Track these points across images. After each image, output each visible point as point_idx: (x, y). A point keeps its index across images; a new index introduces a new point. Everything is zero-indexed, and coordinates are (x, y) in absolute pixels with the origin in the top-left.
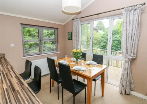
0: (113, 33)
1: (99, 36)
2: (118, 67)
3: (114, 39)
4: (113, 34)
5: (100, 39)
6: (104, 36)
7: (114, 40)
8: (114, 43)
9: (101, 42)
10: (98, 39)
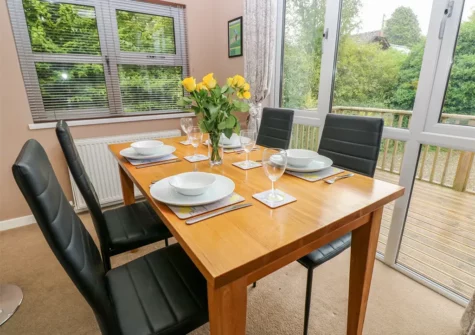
0: (458, 47)
1: (392, 62)
2: (463, 190)
3: (459, 71)
4: (455, 53)
5: (392, 76)
6: (412, 63)
7: (459, 78)
8: (456, 89)
9: (396, 89)
10: (385, 75)
